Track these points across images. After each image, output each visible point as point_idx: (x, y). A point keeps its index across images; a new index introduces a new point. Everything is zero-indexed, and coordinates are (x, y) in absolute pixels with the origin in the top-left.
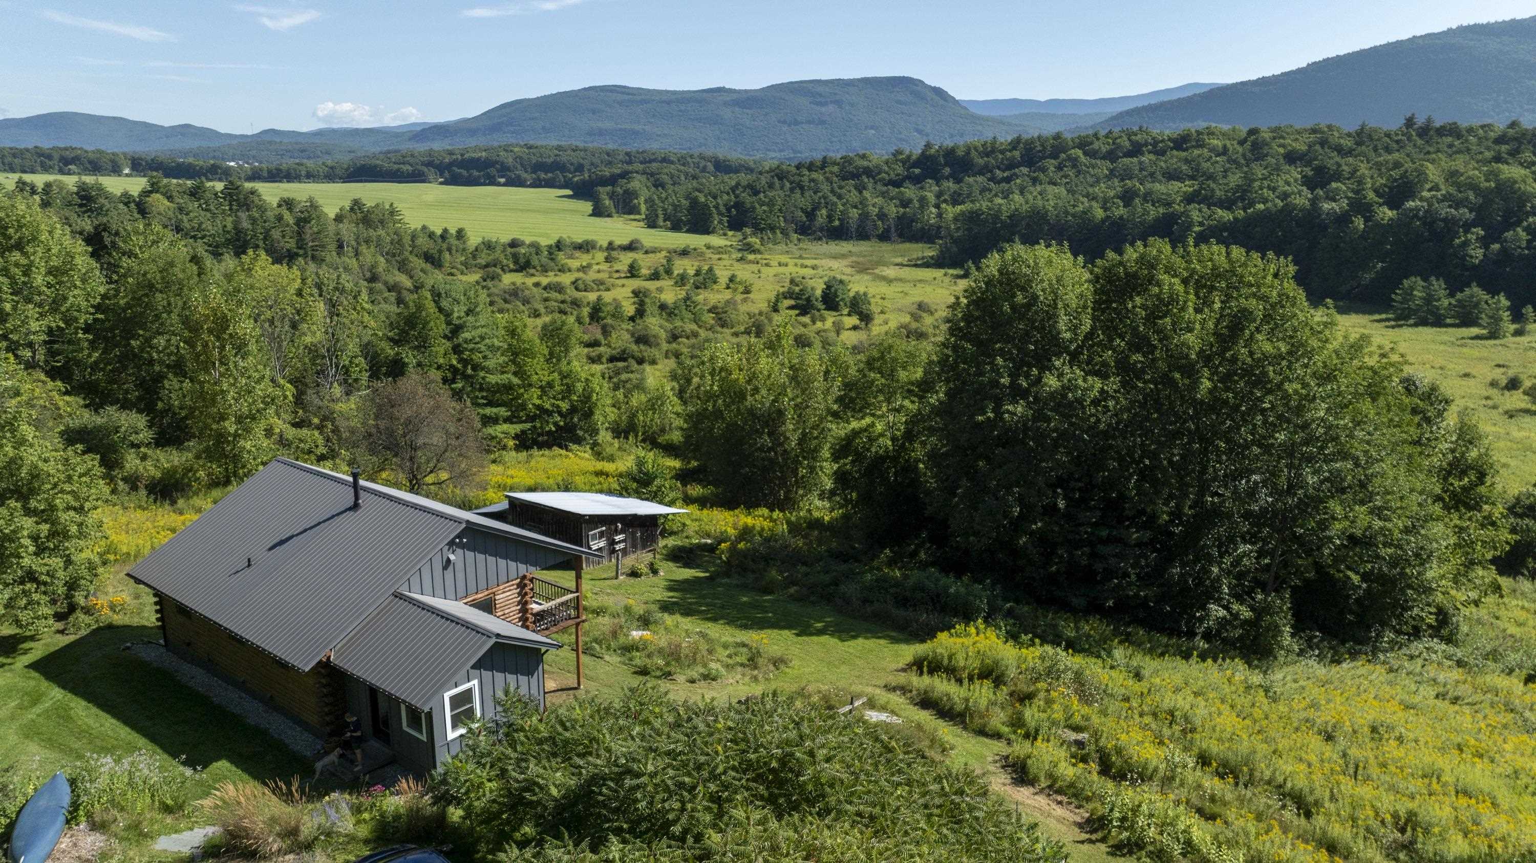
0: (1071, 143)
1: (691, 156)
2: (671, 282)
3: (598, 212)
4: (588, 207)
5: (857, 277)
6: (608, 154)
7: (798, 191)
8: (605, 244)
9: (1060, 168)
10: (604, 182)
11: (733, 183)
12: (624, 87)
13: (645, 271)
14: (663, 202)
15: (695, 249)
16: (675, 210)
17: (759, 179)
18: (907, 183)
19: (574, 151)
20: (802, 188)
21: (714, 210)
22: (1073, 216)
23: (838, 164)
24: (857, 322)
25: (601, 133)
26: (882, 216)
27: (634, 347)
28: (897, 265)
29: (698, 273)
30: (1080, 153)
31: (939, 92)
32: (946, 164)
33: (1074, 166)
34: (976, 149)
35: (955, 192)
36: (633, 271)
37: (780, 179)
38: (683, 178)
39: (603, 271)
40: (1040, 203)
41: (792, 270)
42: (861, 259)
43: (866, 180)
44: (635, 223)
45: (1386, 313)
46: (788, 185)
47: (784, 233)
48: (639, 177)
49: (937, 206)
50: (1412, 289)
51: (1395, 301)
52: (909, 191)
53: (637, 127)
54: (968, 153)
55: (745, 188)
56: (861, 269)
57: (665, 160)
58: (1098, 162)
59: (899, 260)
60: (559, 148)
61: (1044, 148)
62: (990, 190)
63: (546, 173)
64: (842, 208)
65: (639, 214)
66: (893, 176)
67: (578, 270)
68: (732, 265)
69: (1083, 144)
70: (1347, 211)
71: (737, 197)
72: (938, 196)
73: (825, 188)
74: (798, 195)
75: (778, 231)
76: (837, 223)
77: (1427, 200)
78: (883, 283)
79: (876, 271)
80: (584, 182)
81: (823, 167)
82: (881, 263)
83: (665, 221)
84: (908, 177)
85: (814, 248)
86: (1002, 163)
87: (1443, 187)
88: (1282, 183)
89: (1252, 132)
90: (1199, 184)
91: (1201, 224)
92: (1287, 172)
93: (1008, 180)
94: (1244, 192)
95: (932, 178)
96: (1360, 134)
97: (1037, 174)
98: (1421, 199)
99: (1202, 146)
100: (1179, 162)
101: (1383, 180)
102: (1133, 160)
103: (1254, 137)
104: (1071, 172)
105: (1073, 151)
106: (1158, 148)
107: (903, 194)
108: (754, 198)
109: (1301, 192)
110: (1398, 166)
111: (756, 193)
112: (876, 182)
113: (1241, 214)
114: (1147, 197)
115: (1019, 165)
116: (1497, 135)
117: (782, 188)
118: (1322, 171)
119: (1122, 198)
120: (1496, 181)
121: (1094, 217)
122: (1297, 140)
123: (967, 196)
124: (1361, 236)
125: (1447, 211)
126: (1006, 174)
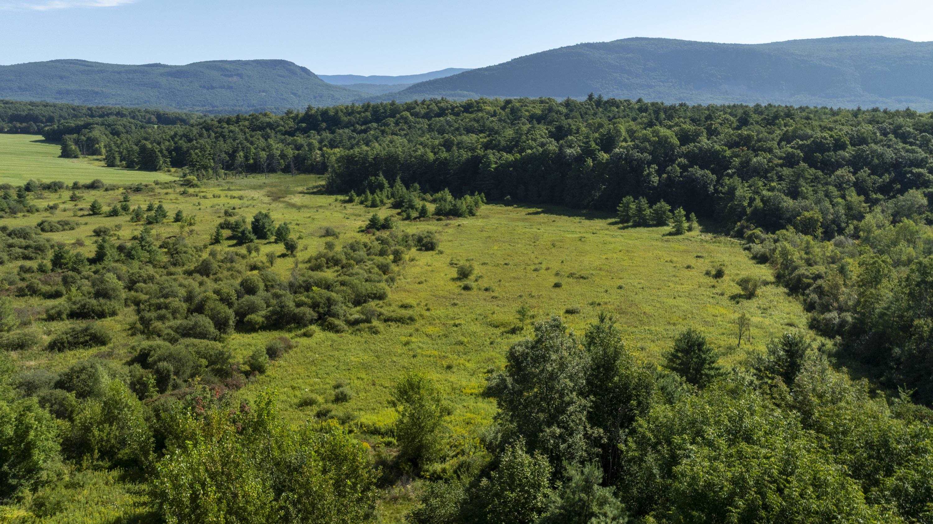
0: (401, 108)
1: (139, 111)
2: (128, 218)
3: (66, 154)
4: (57, 149)
5: (274, 205)
6: (74, 110)
7: (221, 139)
8: (71, 185)
9: (397, 124)
10: (71, 131)
11: (172, 133)
12: (85, 61)
13: (106, 209)
14: (118, 147)
15: (146, 186)
16: (129, 154)
17: (191, 130)
18: (298, 133)
19: (45, 106)
20: (224, 137)
21: (159, 154)
22: (415, 158)
23: (248, 120)
24: (285, 251)
25: (68, 92)
26: (283, 156)
27: (94, 302)
28: (300, 193)
29: (150, 209)
30: (408, 114)
31: (304, 70)
32: (323, 121)
33: (406, 123)
34: (342, 111)
35: (331, 140)
36: (94, 210)
37: (208, 130)
38: (133, 128)
39: (69, 210)
40: (393, 150)
41: (224, 202)
42: (274, 189)
43: (269, 131)
44: (97, 163)
45: (614, 217)
46: (213, 135)
47: (215, 170)
48: (99, 127)
49: (320, 149)
50: (628, 203)
51: (618, 211)
52: (300, 139)
53: (96, 89)
54: (337, 112)
55: (181, 137)
56: (276, 197)
57: (119, 114)
58: (420, 120)
59: (300, 189)
60: (32, 104)
61: (386, 111)
62: (354, 138)
63: (21, 123)
64: (254, 151)
65: (100, 154)
66: (287, 128)
67: (46, 210)
68: (177, 199)
69: (409, 108)
70: (581, 155)
71: (175, 143)
72: (321, 142)
73: (241, 136)
74: (222, 142)
75: (209, 170)
76: (252, 161)
77: (624, 148)
78: (294, 210)
79: (286, 199)
80: (54, 131)
81: (237, 122)
82: (288, 192)
83: (121, 161)
84: (298, 129)
85: (238, 181)
86: (359, 120)
87: (628, 139)
88: (538, 136)
89: (508, 102)
90: (489, 136)
91: (496, 163)
92: (539, 129)
93: (365, 131)
94: (517, 142)
95: (314, 130)
96: (567, 104)
97: (383, 128)
98: (621, 147)
99: (480, 110)
100: (471, 121)
101: (597, 135)
102: (441, 119)
103: (510, 105)
104: (405, 127)
105: (404, 113)
106: (455, 111)
107: (296, 141)
108: (189, 144)
109: (551, 142)
110: (601, 126)
111: (190, 140)
112: (276, 133)
113: (518, 156)
114: (460, 145)
115: (371, 122)
116: (637, 107)
117: (209, 136)
118: (560, 128)
119: (444, 145)
120: (658, 137)
121: (428, 158)
122: (534, 107)
123: (340, 143)
124: (592, 170)
125: (637, 155)
126: (363, 128)
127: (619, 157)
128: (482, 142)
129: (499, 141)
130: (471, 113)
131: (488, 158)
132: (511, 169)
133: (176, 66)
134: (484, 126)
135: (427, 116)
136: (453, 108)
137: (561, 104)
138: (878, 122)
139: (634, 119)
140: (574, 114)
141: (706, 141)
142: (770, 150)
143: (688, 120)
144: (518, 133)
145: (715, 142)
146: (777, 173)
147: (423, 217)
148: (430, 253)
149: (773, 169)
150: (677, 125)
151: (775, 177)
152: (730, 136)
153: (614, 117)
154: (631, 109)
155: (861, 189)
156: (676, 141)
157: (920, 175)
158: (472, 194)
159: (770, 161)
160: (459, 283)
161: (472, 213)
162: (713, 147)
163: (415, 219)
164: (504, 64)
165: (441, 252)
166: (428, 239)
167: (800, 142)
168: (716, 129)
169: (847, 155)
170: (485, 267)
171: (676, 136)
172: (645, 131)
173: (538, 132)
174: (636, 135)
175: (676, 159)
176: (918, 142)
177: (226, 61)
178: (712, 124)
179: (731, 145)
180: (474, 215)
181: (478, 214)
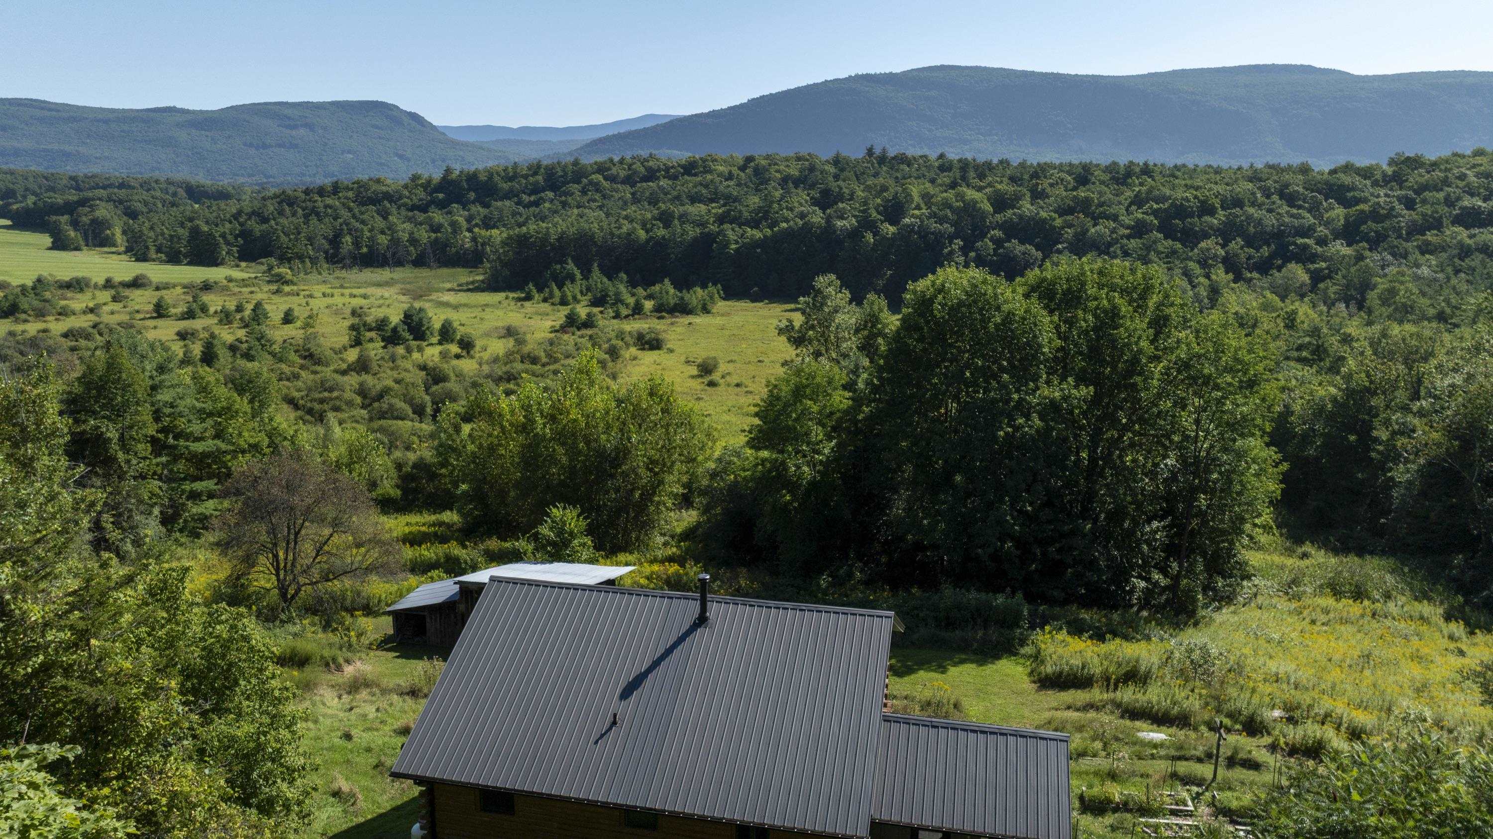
0: (589, 168)
2: (215, 320)
3: (61, 245)
4: (42, 238)
5: (421, 303)
7: (313, 216)
8: (100, 282)
9: (584, 192)
10: (57, 210)
11: (234, 211)
13: (175, 310)
15: (215, 283)
16: (171, 241)
17: (265, 206)
18: (432, 208)
20: (317, 214)
21: (221, 241)
22: (619, 237)
23: (352, 189)
24: (459, 351)
26: (413, 241)
28: (449, 290)
29: (240, 309)
30: (600, 178)
32: (470, 189)
33: (597, 190)
34: (498, 173)
35: (485, 217)
36: (160, 311)
37: (290, 205)
39: (119, 312)
40: (586, 226)
41: (344, 301)
42: (408, 286)
43: (388, 205)
46: (300, 211)
47: (314, 262)
49: (469, 230)
52: (438, 216)
54: (490, 177)
55: (249, 216)
56: (418, 296)
57: (125, 185)
58: (619, 186)
59: (448, 285)
61: (566, 174)
62: (521, 214)
64: (368, 234)
66: (415, 200)
68: (274, 299)
69: (601, 169)
70: (857, 228)
71: (241, 225)
72: (469, 220)
73: (345, 214)
74: (316, 222)
75: (307, 260)
76: (365, 250)
77: (917, 217)
78: (450, 309)
79: (434, 297)
80: (23, 211)
81: (335, 192)
82: (430, 290)
83: (158, 253)
84: (433, 202)
85: (353, 276)
86: (526, 187)
87: (923, 205)
88: (796, 204)
89: (749, 159)
90: (724, 205)
91: (737, 242)
92: (797, 195)
93: (536, 204)
94: (767, 212)
95: (457, 203)
96: (836, 162)
97: (563, 198)
98: (913, 216)
99: (710, 171)
100: (695, 186)
101: (879, 201)
102: (651, 184)
103: (752, 164)
104: (597, 196)
105: (593, 176)
106: (669, 172)
107: (431, 218)
108: (265, 226)
109: (814, 212)
110: (884, 189)
111: (265, 220)
112: (399, 208)
113: (768, 232)
114: (683, 218)
115: (543, 190)
116: (936, 164)
117: (294, 214)
118: (826, 193)
119: (660, 219)
120: (963, 202)
121: (638, 237)
122: (788, 166)
123: (499, 221)
124: (872, 249)
125: (934, 226)
126: (532, 198)
127: (910, 229)
128: (715, 214)
129: (740, 211)
130: (695, 175)
131: (725, 235)
132: (759, 250)
133: (201, 112)
134: (716, 193)
135: (629, 180)
136: (667, 169)
137: (827, 161)
138: (1260, 180)
139: (933, 181)
140: (846, 174)
141: (1029, 206)
142: (1115, 218)
143: (1005, 180)
144: (768, 200)
145: (1042, 208)
146: (1122, 247)
147: (639, 314)
148: (656, 352)
149: (1117, 241)
150: (990, 185)
151: (1119, 252)
152: (1062, 199)
153: (904, 178)
154: (929, 168)
155: (1231, 265)
156: (988, 207)
157: (1306, 247)
158: (704, 286)
159: (1113, 231)
160: (700, 380)
161: (706, 310)
162: (1038, 213)
163: (627, 317)
164: (736, 106)
165: (671, 351)
166: (653, 335)
167: (1155, 206)
168: (1044, 190)
169: (1216, 222)
170: (731, 365)
171: (989, 199)
172: (945, 195)
173: (795, 199)
174: (934, 200)
175: (989, 232)
176: (1307, 205)
177: (286, 103)
178: (1037, 184)
179: (1063, 211)
180: (708, 312)
181: (714, 311)
